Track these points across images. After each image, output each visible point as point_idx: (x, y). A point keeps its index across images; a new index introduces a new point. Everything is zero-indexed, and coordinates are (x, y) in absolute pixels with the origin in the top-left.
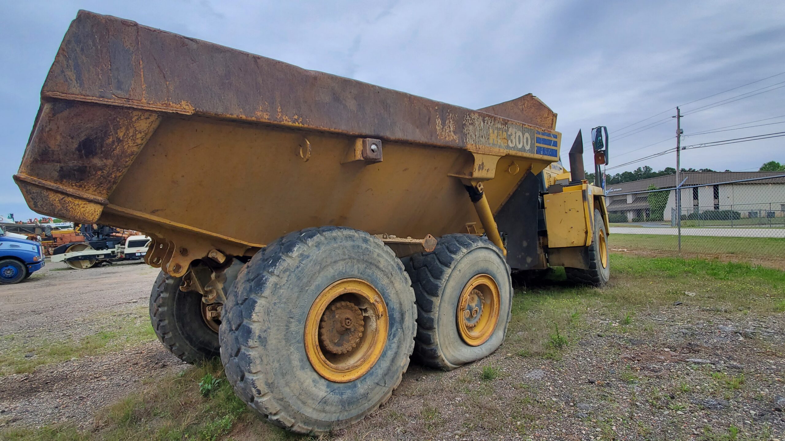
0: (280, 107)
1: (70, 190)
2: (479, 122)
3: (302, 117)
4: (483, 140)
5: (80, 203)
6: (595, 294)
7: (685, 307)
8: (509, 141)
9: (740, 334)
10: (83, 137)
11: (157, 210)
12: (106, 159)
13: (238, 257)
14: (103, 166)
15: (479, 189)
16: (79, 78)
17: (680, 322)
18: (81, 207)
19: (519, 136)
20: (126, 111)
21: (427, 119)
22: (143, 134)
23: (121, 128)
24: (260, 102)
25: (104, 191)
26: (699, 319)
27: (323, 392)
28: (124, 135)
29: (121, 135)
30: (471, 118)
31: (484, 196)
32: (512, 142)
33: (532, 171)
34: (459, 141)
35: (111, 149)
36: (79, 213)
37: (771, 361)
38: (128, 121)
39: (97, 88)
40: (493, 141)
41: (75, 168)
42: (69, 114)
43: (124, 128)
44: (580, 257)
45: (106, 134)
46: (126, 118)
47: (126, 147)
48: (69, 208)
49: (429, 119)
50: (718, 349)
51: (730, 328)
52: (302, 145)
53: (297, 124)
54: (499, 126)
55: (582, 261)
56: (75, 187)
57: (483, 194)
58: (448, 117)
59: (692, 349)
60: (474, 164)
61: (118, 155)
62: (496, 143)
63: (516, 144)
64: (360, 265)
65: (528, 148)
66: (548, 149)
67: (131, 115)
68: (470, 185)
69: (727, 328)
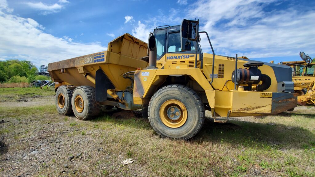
4: (78, 64)
19: (88, 59)
34: (73, 66)
40: (81, 63)
54: (82, 58)
58: (72, 61)
60: (78, 70)
63: (87, 62)
65: (91, 61)
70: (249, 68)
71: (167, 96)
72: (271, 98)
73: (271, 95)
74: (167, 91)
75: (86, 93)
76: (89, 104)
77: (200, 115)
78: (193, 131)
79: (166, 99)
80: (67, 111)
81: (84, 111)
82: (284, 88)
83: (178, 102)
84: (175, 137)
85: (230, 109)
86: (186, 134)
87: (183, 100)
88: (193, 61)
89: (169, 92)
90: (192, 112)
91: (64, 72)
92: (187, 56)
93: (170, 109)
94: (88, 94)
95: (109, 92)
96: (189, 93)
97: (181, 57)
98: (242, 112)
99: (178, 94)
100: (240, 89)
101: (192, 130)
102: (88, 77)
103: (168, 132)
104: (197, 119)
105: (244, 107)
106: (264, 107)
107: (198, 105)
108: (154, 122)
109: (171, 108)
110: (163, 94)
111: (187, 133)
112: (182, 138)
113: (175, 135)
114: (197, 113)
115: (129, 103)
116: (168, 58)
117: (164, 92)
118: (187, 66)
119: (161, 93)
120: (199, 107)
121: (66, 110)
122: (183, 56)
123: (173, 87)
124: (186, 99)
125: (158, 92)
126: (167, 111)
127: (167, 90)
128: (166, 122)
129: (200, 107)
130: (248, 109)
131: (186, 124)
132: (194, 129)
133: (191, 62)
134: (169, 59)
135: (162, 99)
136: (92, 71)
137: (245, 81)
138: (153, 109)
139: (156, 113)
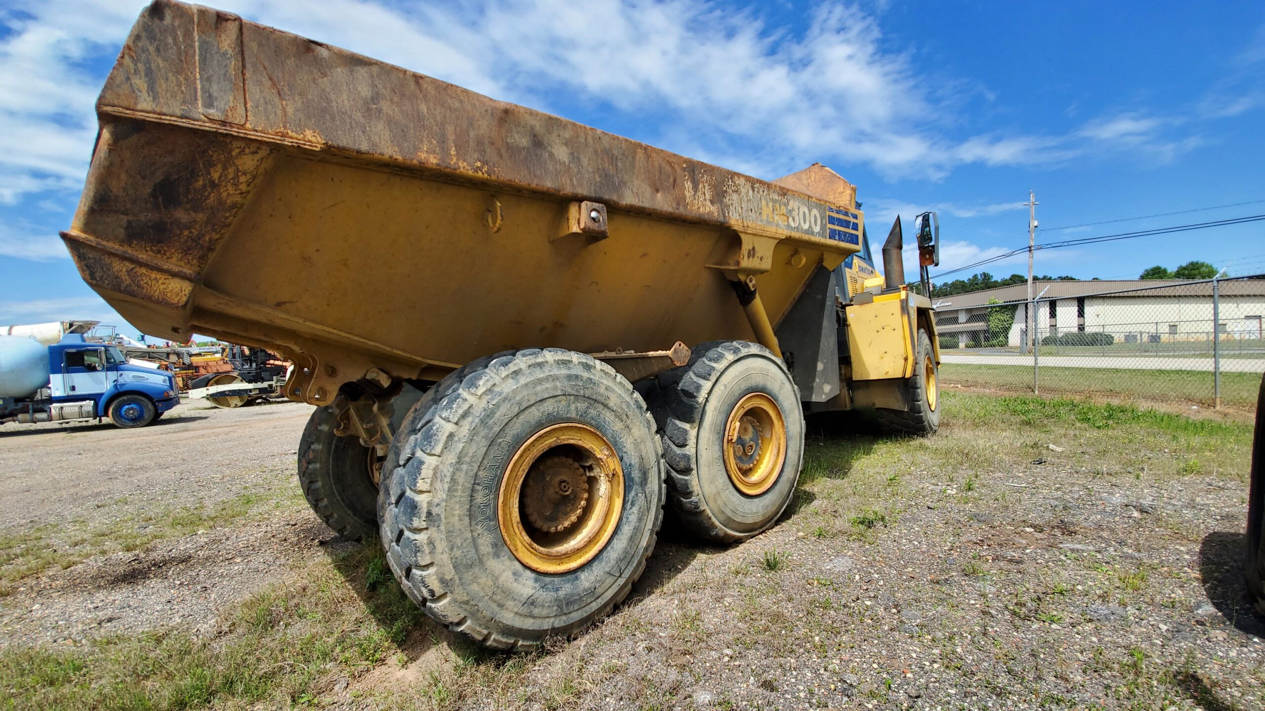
0: (454, 149)
1: (143, 256)
2: (745, 188)
3: (487, 164)
4: (753, 215)
5: (158, 276)
6: (921, 447)
7: (1050, 468)
8: (791, 219)
9: (1134, 507)
10: (159, 176)
11: (284, 303)
12: (194, 212)
13: (409, 381)
14: (190, 223)
15: (751, 285)
16: (152, 89)
17: (1045, 489)
18: (160, 283)
19: (804, 213)
20: (221, 139)
21: (671, 180)
22: (249, 176)
23: (215, 165)
24: (424, 139)
25: (195, 261)
26: (1073, 485)
27: (530, 589)
28: (220, 177)
29: (216, 176)
30: (735, 183)
31: (757, 296)
32: (794, 219)
33: (824, 264)
34: (719, 214)
35: (201, 197)
36: (158, 292)
37: (1182, 548)
38: (226, 155)
39: (178, 104)
40: (768, 217)
41: (150, 224)
42: (139, 140)
43: (219, 166)
44: (898, 395)
45: (193, 174)
46: (222, 150)
47: (224, 195)
48: (142, 283)
49: (675, 181)
50: (1103, 530)
51: (1117, 498)
52: (490, 210)
53: (480, 174)
54: (776, 197)
55: (900, 398)
56: (150, 253)
57: (755, 293)
58: (701, 180)
59: (1067, 530)
60: (741, 249)
61: (212, 208)
62: (771, 220)
63: (799, 223)
64: (579, 405)
65: (817, 229)
66: (846, 233)
67: (230, 146)
68: (736, 280)
69: (1114, 499)
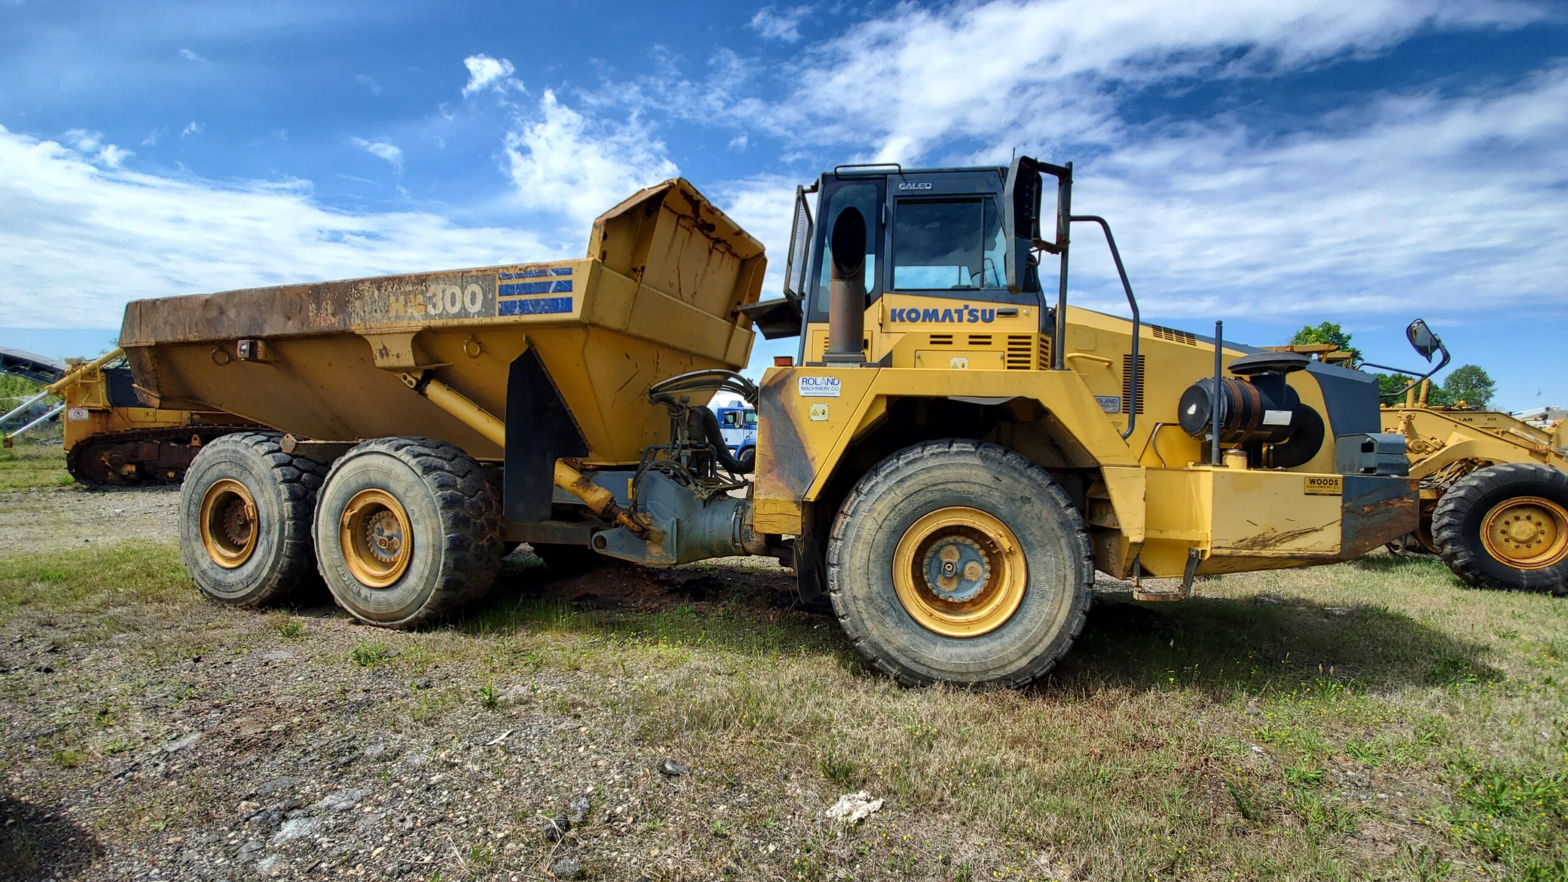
2: (370, 292)
4: (378, 315)
8: (430, 306)
19: (453, 294)
21: (297, 307)
22: (150, 359)
25: (158, 392)
30: (359, 290)
34: (340, 324)
38: (142, 353)
40: (398, 312)
43: (143, 357)
45: (141, 362)
49: (300, 307)
52: (214, 355)
54: (410, 288)
58: (325, 298)
60: (371, 349)
62: (402, 314)
63: (444, 308)
65: (476, 309)
70: (1251, 378)
71: (932, 492)
72: (1341, 498)
73: (1340, 482)
74: (928, 470)
75: (428, 480)
76: (452, 541)
77: (1081, 574)
78: (1052, 644)
79: (926, 504)
80: (274, 582)
81: (412, 580)
82: (1372, 459)
83: (983, 520)
84: (974, 679)
85: (1198, 543)
86: (1024, 662)
87: (1004, 509)
88: (1029, 337)
89: (937, 473)
90: (1046, 559)
91: (260, 356)
92: (984, 312)
93: (937, 552)
94: (442, 486)
95: (565, 475)
96: (1030, 478)
97: (955, 316)
98: (1244, 552)
99: (982, 485)
100: (1235, 462)
101: (1047, 641)
102: (436, 392)
103: (938, 655)
104: (1070, 592)
105: (1252, 533)
106: (1317, 530)
107: (1071, 528)
108: (865, 616)
109: (941, 547)
110: (909, 486)
111: (1025, 654)
112: (1006, 681)
113: (971, 669)
114: (1068, 563)
115: (669, 530)
116: (897, 316)
117: (915, 473)
118: (1003, 358)
119: (902, 481)
120: (1076, 539)
121: (267, 579)
122: (966, 313)
123: (958, 453)
124: (1018, 504)
125: (883, 474)
126: (926, 561)
127: (931, 463)
128: (924, 610)
129: (1081, 537)
130: (1264, 543)
131: (1019, 617)
132: (1057, 637)
133: (1018, 342)
134: (902, 320)
135: (907, 508)
136: (475, 357)
137: (1241, 431)
138: (858, 555)
139: (876, 570)
